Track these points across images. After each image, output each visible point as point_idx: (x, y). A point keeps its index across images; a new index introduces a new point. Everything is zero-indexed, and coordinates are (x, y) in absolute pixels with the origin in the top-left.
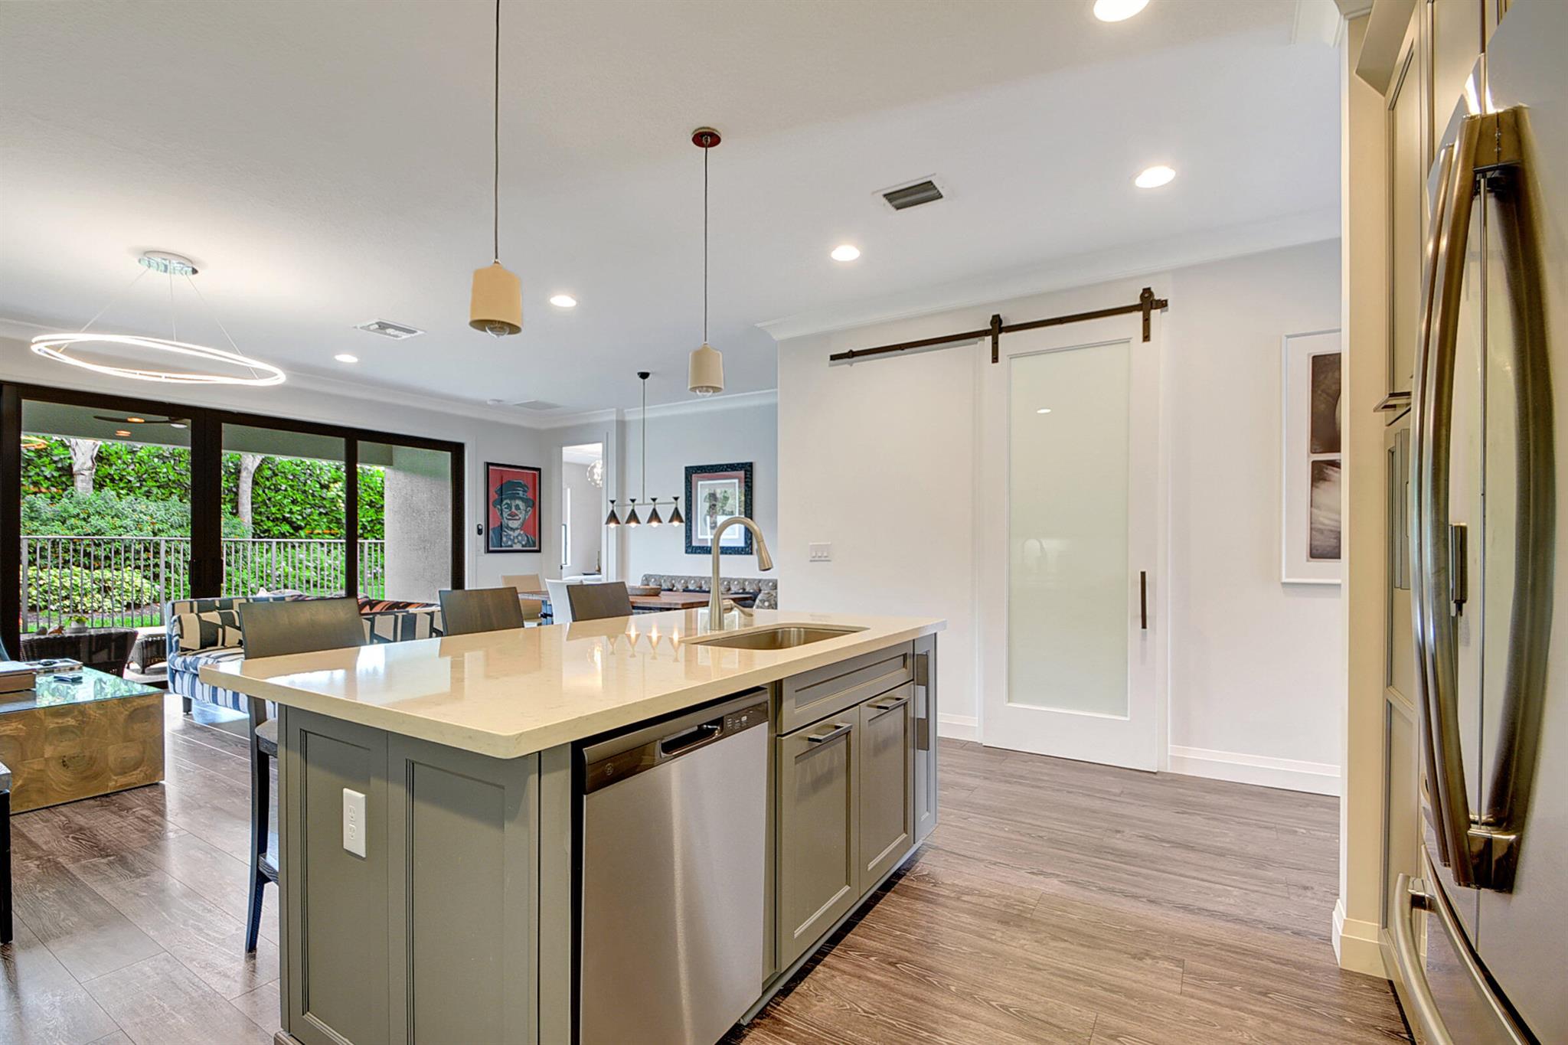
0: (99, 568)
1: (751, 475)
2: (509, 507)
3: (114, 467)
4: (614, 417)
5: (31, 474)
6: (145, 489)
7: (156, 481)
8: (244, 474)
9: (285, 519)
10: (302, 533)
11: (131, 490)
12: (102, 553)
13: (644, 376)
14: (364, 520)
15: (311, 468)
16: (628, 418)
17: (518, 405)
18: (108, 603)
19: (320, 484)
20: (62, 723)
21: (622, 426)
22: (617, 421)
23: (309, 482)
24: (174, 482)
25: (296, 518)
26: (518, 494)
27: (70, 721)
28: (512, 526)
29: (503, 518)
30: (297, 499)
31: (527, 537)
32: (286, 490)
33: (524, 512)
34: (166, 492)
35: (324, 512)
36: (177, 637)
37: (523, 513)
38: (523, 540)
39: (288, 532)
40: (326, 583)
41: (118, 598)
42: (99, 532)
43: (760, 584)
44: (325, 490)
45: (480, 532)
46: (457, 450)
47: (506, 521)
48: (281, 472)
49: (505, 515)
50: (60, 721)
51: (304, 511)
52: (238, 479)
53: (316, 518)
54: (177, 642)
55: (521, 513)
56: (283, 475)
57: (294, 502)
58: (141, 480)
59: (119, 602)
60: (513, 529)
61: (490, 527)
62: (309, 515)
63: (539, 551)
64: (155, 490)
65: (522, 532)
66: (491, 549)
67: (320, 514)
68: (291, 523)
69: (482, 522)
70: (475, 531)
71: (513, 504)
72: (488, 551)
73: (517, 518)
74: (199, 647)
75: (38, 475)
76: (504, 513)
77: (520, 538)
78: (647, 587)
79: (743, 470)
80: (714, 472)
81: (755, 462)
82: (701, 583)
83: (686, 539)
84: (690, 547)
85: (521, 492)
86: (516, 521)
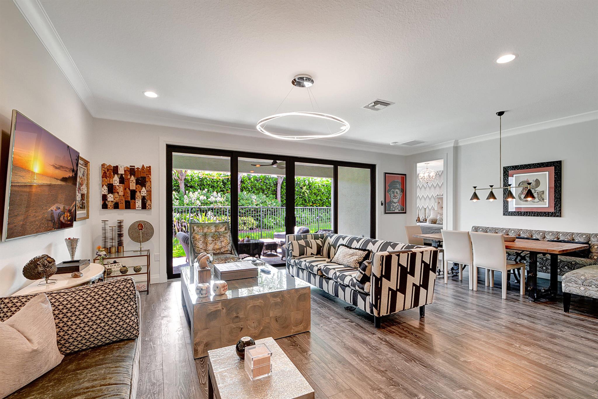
0: (242, 216)
1: (560, 169)
2: (394, 193)
3: (245, 184)
4: (452, 145)
5: (226, 187)
6: (253, 191)
7: (256, 188)
8: (278, 185)
11: (249, 191)
12: (243, 212)
13: (501, 114)
14: (313, 199)
16: (460, 144)
17: (403, 144)
18: (245, 228)
20: (276, 300)
21: (456, 149)
22: (454, 147)
24: (260, 188)
26: (397, 186)
27: (278, 300)
28: (394, 201)
31: (401, 206)
33: (400, 195)
34: (258, 191)
36: (291, 251)
38: (399, 208)
41: (248, 226)
42: (243, 205)
43: (573, 236)
45: (382, 204)
46: (372, 168)
47: (392, 199)
49: (392, 196)
50: (275, 300)
52: (277, 186)
53: (299, 199)
54: (291, 253)
55: (398, 195)
58: (252, 188)
59: (248, 228)
60: (395, 203)
61: (386, 202)
62: (297, 198)
64: (255, 191)
65: (399, 204)
66: (387, 212)
67: (300, 198)
69: (383, 199)
70: (380, 203)
71: (395, 191)
73: (397, 197)
74: (298, 256)
75: (228, 187)
77: (398, 207)
78: (507, 236)
79: (553, 166)
80: (527, 169)
81: (563, 161)
82: (520, 233)
83: (504, 207)
84: (507, 212)
85: (398, 186)
86: (396, 199)
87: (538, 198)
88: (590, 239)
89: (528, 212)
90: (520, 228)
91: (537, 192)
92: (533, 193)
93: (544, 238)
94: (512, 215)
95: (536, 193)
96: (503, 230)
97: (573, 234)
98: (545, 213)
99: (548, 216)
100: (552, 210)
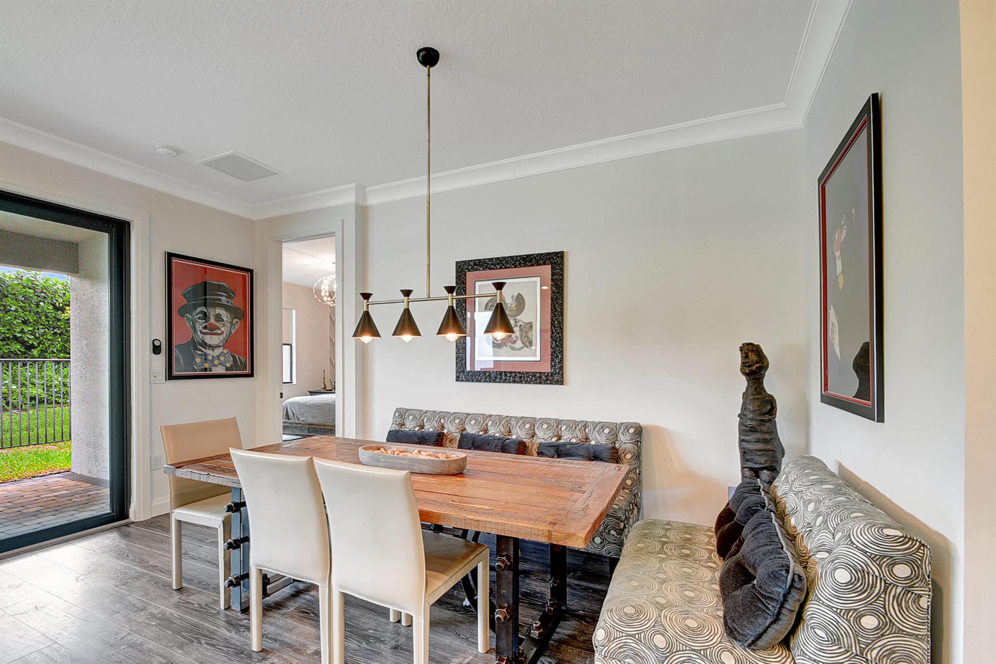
1: (562, 269)
2: (205, 317)
4: (352, 198)
9: (16, 338)
10: (35, 352)
13: (429, 58)
15: (45, 291)
16: (371, 200)
19: (54, 305)
21: (362, 213)
22: (357, 206)
23: (42, 304)
25: (29, 338)
26: (220, 301)
28: (210, 343)
29: (195, 331)
30: (28, 319)
31: (234, 357)
32: (16, 311)
33: (229, 325)
35: (59, 332)
37: (227, 325)
38: (226, 361)
39: (19, 351)
40: (53, 399)
43: (587, 430)
44: (60, 312)
45: (156, 350)
47: (201, 336)
48: (11, 294)
49: (198, 328)
51: (36, 331)
55: (223, 326)
56: (13, 296)
57: (25, 322)
60: (212, 347)
61: (174, 344)
63: (251, 375)
65: (225, 351)
66: (175, 373)
68: (23, 343)
69: (160, 335)
70: (149, 348)
71: (212, 313)
72: (170, 376)
73: (219, 332)
76: (197, 325)
77: (222, 358)
79: (548, 264)
80: (501, 268)
81: (567, 252)
82: (487, 425)
83: (457, 359)
84: (463, 372)
85: (223, 298)
86: (217, 337)
87: (521, 339)
88: (617, 436)
89: (502, 372)
90: (488, 413)
91: (519, 324)
92: (513, 326)
93: (533, 436)
94: (473, 381)
95: (518, 328)
96: (454, 419)
97: (585, 425)
98: (534, 375)
99: (540, 383)
100: (547, 368)
